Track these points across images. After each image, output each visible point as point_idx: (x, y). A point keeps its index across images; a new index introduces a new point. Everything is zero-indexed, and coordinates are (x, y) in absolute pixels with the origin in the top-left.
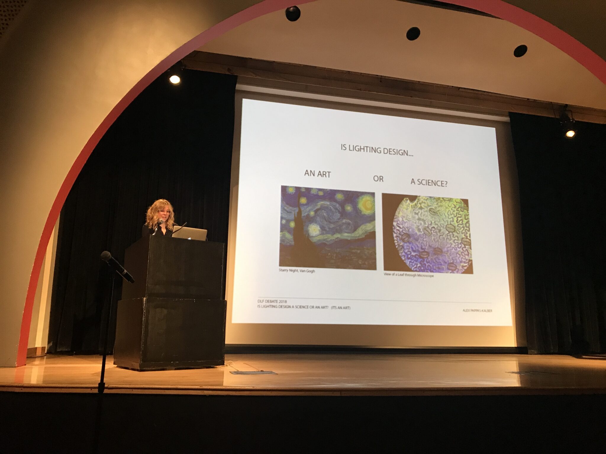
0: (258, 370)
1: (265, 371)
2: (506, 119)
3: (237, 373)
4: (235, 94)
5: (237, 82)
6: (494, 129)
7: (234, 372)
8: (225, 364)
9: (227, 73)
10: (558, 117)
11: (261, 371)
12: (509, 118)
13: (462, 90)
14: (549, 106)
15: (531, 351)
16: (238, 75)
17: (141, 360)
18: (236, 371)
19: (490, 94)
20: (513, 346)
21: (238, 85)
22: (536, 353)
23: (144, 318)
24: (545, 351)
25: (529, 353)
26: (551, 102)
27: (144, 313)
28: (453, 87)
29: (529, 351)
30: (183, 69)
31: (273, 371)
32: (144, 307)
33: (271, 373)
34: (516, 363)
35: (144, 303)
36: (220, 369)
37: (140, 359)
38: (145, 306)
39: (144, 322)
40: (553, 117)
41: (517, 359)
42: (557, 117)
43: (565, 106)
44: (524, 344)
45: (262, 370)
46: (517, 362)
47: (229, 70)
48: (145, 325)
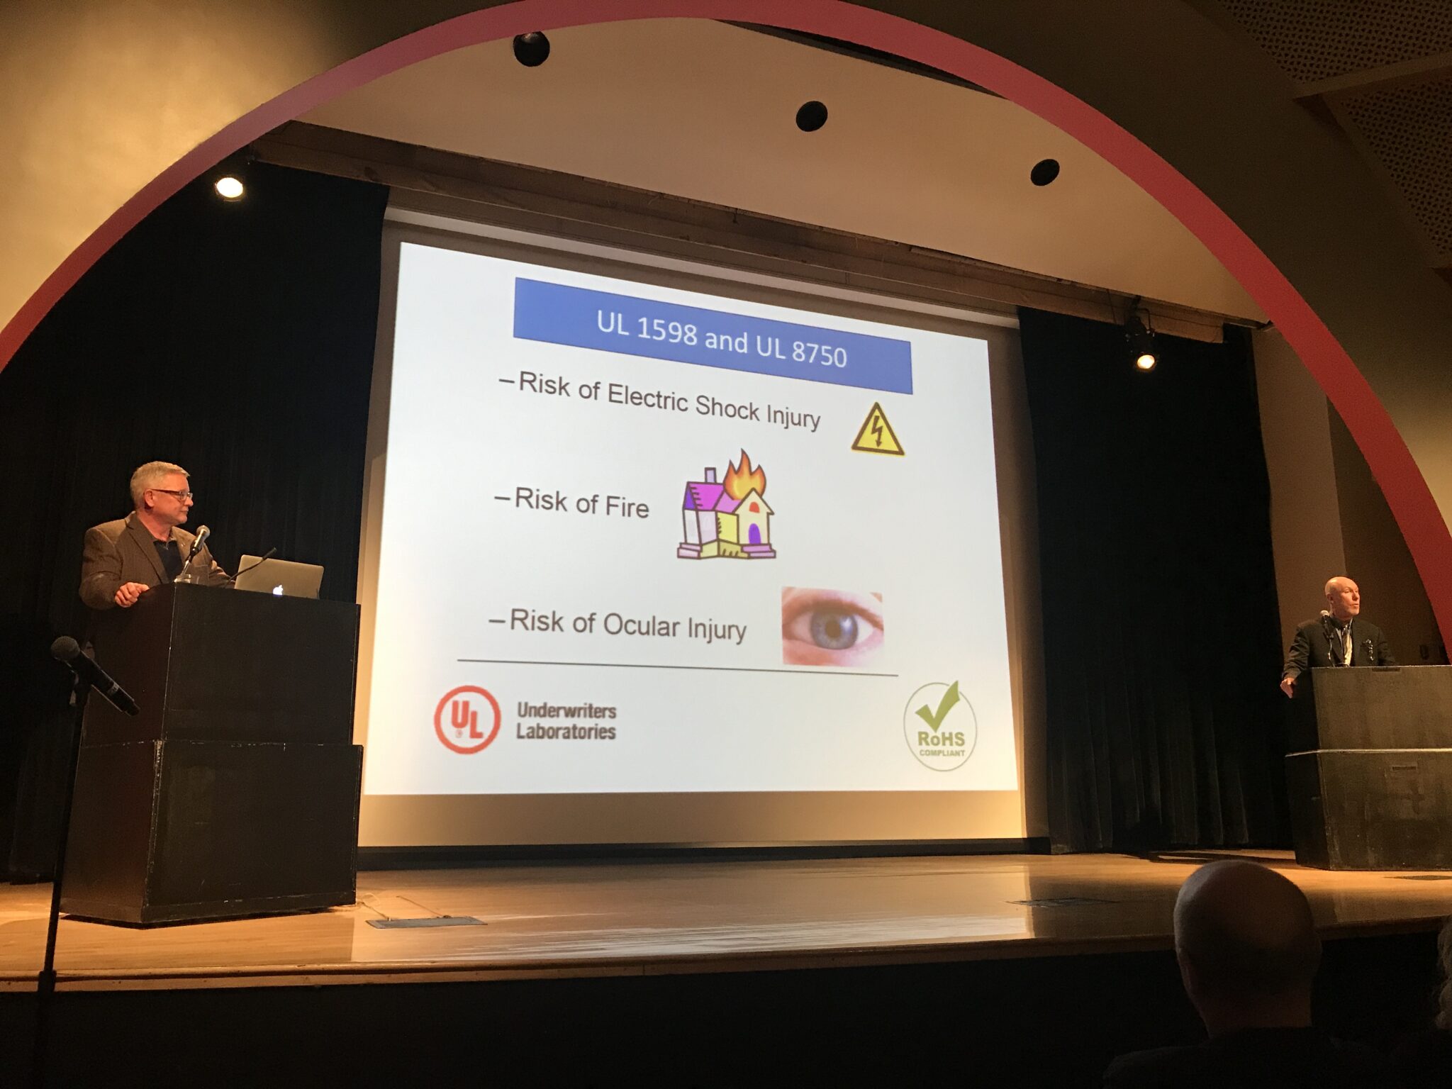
0: (436, 916)
1: (455, 918)
2: (1012, 322)
3: (386, 923)
4: (383, 232)
5: (389, 203)
6: (985, 343)
7: (378, 921)
8: (357, 900)
9: (365, 179)
10: (1120, 322)
11: (445, 917)
12: (1018, 320)
13: (917, 251)
14: (1104, 297)
15: (1057, 847)
16: (391, 185)
17: (146, 899)
18: (381, 918)
20: (1020, 836)
21: (392, 209)
22: (1067, 850)
23: (157, 792)
24: (1086, 846)
25: (1052, 851)
26: (1108, 290)
27: (156, 781)
28: (897, 243)
29: (1053, 847)
30: (252, 164)
31: (474, 917)
32: (157, 765)
33: (471, 921)
34: (1025, 877)
35: (158, 754)
36: (343, 913)
37: (144, 897)
38: (160, 763)
39: (156, 803)
40: (1111, 321)
41: (1027, 867)
42: (1118, 323)
43: (1134, 297)
44: (1044, 831)
45: (446, 914)
46: (1028, 875)
47: (368, 171)
48: (160, 809)
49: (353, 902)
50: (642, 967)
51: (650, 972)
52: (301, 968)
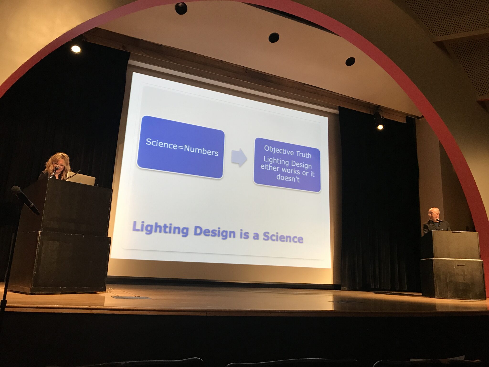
0: (135, 296)
1: (141, 297)
2: (336, 112)
3: (118, 297)
4: (127, 68)
5: (130, 58)
6: (327, 118)
9: (122, 49)
11: (138, 296)
12: (339, 111)
13: (306, 86)
15: (343, 288)
19: (327, 91)
21: (131, 60)
22: (346, 289)
23: (38, 248)
24: (353, 288)
25: (341, 289)
26: (369, 103)
27: (38, 244)
28: (300, 82)
31: (148, 297)
35: (39, 236)
36: (101, 294)
37: (31, 284)
38: (40, 239)
39: (38, 252)
40: (370, 113)
42: (372, 114)
43: (377, 106)
44: (339, 283)
46: (333, 295)
47: (123, 47)
48: (39, 254)
49: (105, 291)
50: (206, 313)
51: (209, 314)
52: (90, 307)
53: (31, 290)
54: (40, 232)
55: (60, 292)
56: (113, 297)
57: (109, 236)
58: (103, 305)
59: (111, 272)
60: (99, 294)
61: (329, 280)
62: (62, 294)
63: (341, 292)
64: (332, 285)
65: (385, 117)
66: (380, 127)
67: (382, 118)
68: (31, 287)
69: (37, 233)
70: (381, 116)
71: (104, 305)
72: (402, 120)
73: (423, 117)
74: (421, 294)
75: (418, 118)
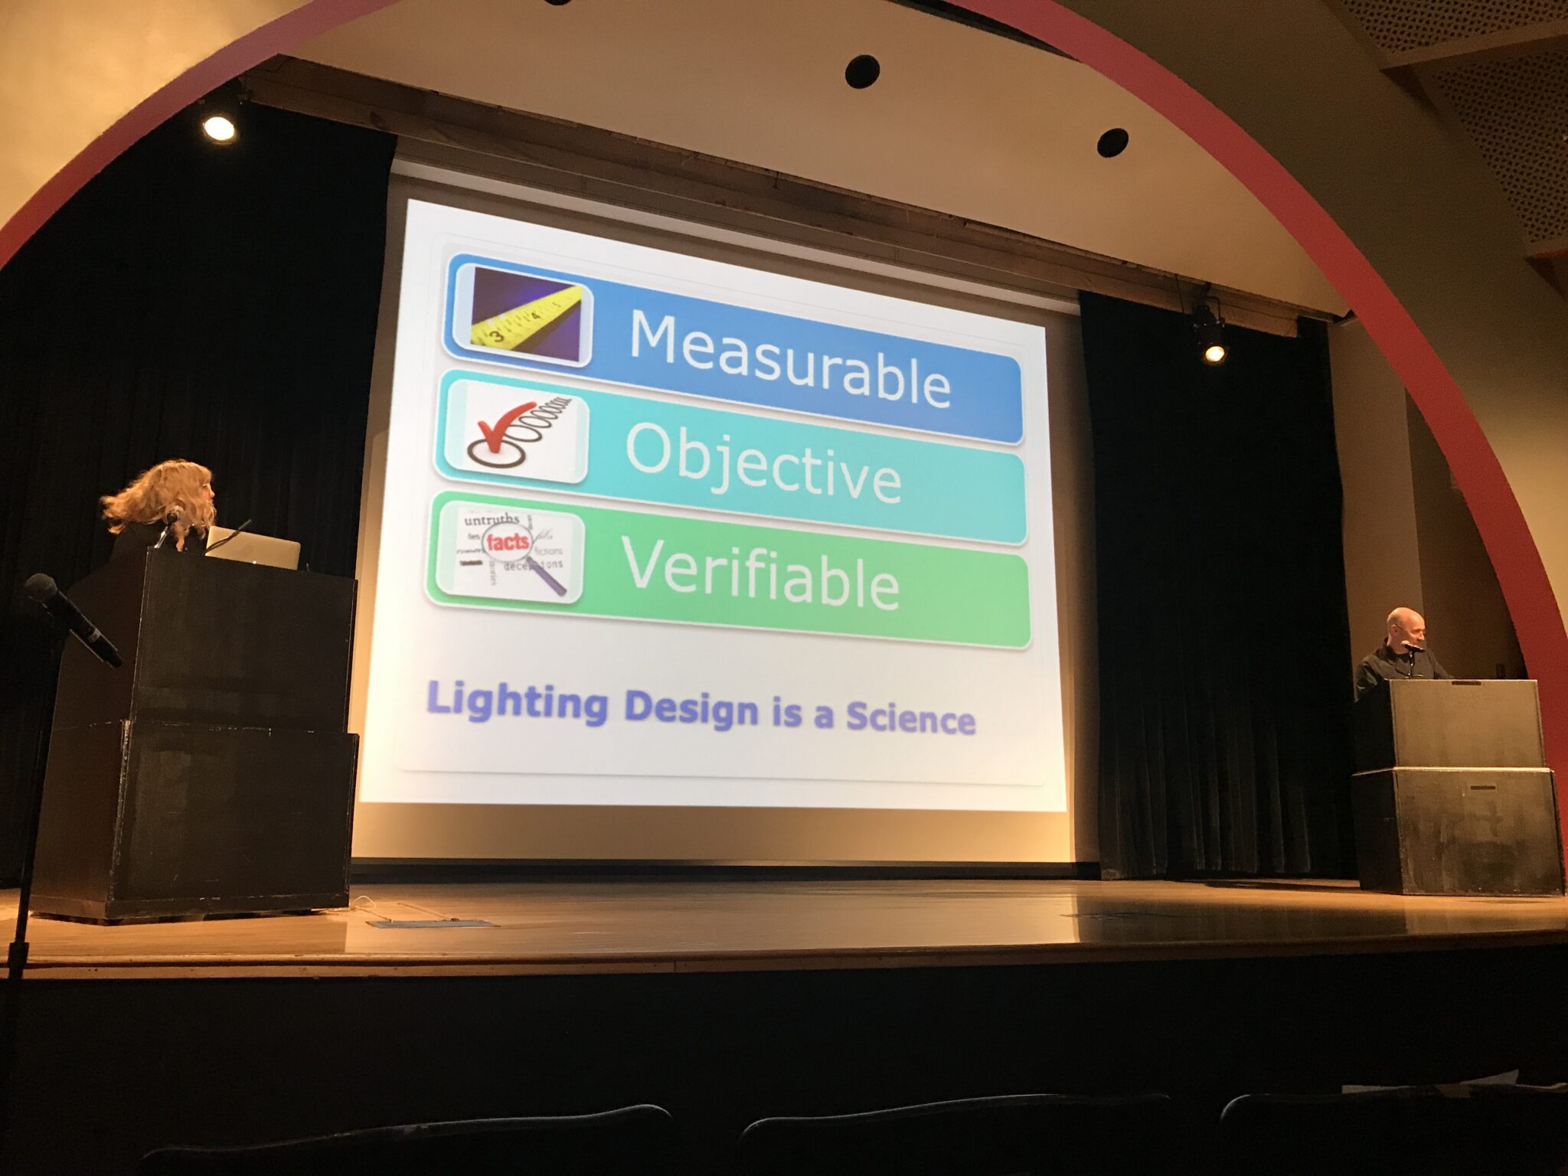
0: (442, 919)
1: (463, 921)
2: (1072, 307)
3: (388, 924)
4: (389, 188)
5: (396, 154)
6: (1043, 329)
7: (379, 922)
8: (349, 903)
9: (370, 126)
10: (1188, 312)
11: (453, 920)
12: (1078, 306)
13: (973, 227)
14: (1172, 283)
15: (1108, 873)
16: (399, 134)
17: (112, 893)
18: (382, 920)
19: (1038, 243)
20: (1067, 860)
22: (1118, 876)
23: (124, 776)
24: (1139, 873)
25: (1102, 876)
26: (1176, 275)
27: (124, 764)
28: (951, 216)
29: (1103, 872)
30: (243, 101)
31: (485, 920)
32: (124, 747)
33: (481, 923)
34: (1073, 899)
35: (126, 735)
36: (334, 916)
37: (109, 891)
38: (128, 745)
39: (123, 788)
40: (1180, 310)
41: (1075, 891)
42: (1186, 312)
43: (1204, 283)
44: (1094, 856)
45: (454, 917)
46: (1076, 897)
47: (374, 118)
48: (128, 796)
49: (347, 906)
50: (673, 964)
51: (682, 969)
52: (299, 958)
53: (108, 909)
54: (127, 724)
55: (203, 915)
56: (372, 925)
57: (351, 730)
58: (342, 951)
59: (364, 844)
60: (329, 917)
61: (1062, 850)
62: (208, 918)
63: (1101, 884)
64: (1071, 866)
65: (1228, 321)
66: (1215, 354)
67: (1220, 324)
68: (108, 899)
69: (120, 727)
70: (1217, 318)
71: (344, 951)
72: (1284, 329)
73: (1351, 314)
74: (1357, 884)
75: (1336, 319)
